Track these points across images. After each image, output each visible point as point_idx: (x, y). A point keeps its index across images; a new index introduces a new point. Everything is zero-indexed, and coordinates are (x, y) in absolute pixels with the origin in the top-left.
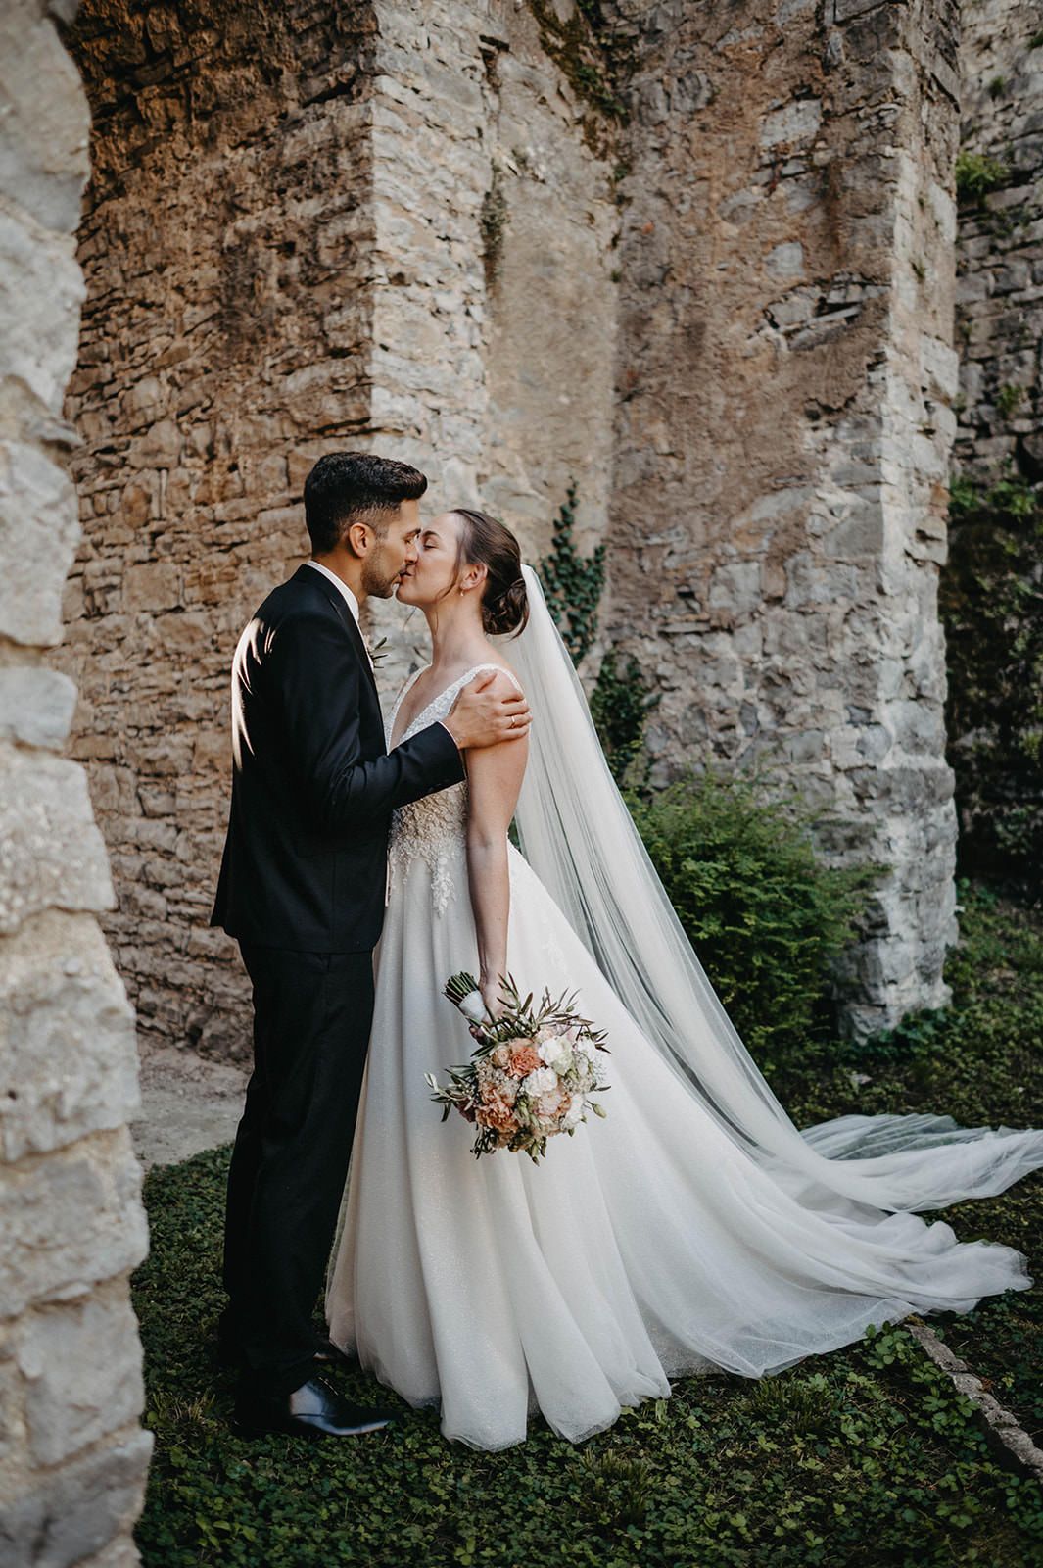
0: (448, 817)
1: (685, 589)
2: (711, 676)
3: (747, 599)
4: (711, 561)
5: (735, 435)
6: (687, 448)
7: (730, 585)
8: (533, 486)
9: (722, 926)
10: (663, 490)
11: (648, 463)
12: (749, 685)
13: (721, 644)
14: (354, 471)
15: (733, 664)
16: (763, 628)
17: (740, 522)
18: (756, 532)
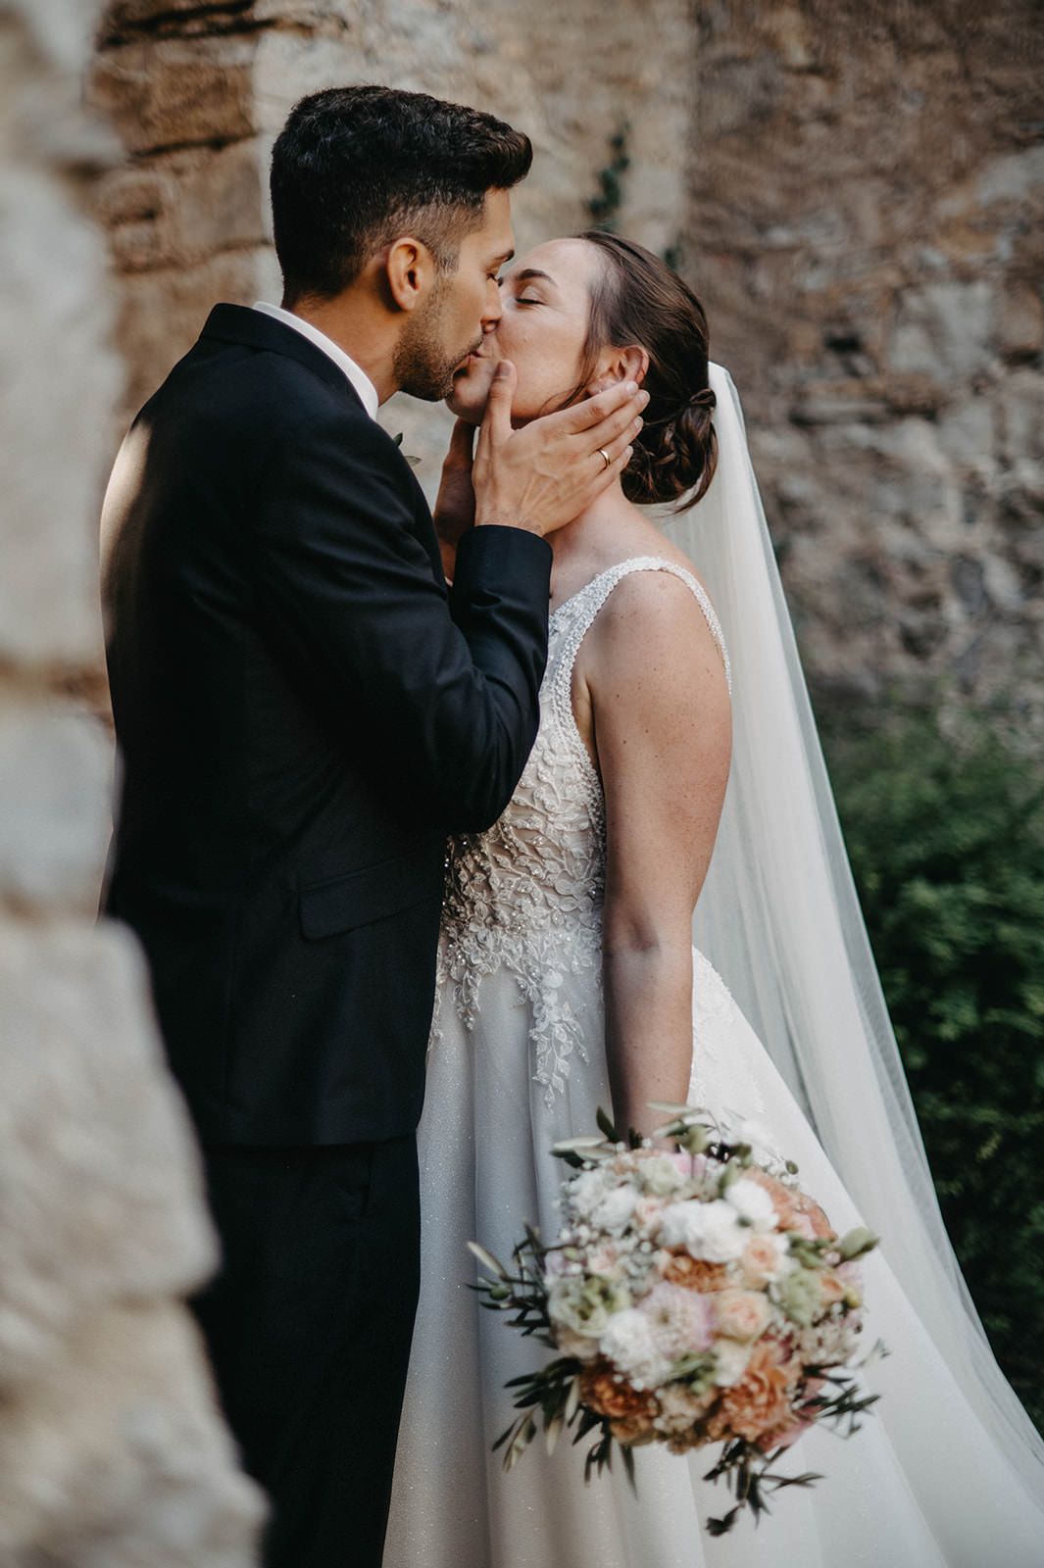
0: (563, 885)
1: (839, 332)
2: (892, 499)
3: (966, 353)
4: (892, 278)
5: (943, 35)
6: (845, 60)
7: (933, 327)
8: (551, 132)
9: (981, 1009)
10: (798, 141)
11: (766, 87)
12: (970, 518)
13: (915, 442)
14: (395, 125)
15: (938, 482)
16: (1000, 411)
17: (953, 205)
18: (986, 223)
